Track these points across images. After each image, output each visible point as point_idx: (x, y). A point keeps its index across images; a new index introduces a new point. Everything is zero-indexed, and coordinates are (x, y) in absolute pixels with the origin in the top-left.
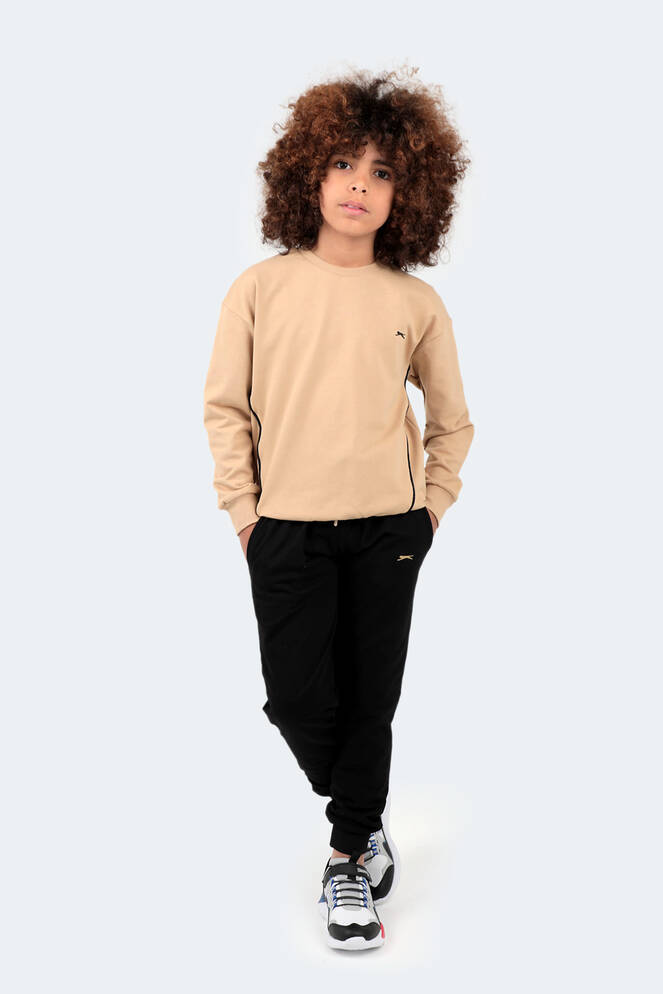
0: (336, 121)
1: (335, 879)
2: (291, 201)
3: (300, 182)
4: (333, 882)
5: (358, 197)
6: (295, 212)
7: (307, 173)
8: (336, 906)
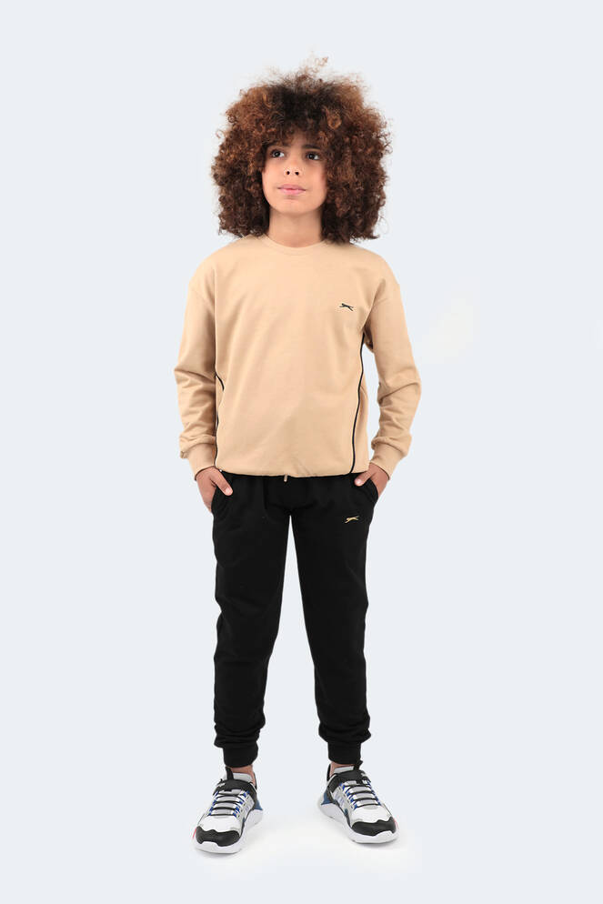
0: (261, 115)
1: (346, 784)
2: (237, 194)
3: (243, 177)
4: (345, 786)
5: (293, 179)
6: (241, 205)
7: (246, 166)
8: (356, 807)
